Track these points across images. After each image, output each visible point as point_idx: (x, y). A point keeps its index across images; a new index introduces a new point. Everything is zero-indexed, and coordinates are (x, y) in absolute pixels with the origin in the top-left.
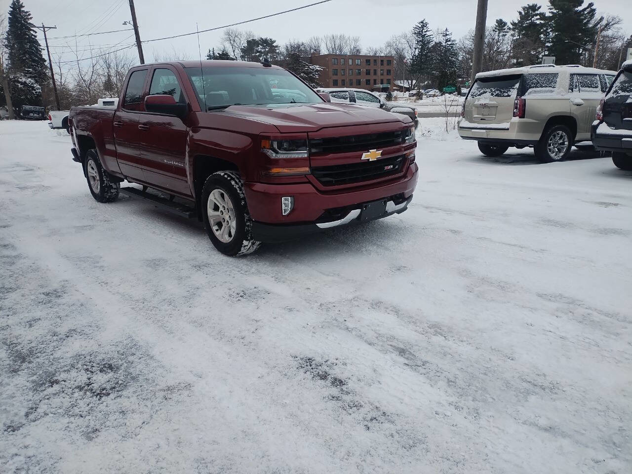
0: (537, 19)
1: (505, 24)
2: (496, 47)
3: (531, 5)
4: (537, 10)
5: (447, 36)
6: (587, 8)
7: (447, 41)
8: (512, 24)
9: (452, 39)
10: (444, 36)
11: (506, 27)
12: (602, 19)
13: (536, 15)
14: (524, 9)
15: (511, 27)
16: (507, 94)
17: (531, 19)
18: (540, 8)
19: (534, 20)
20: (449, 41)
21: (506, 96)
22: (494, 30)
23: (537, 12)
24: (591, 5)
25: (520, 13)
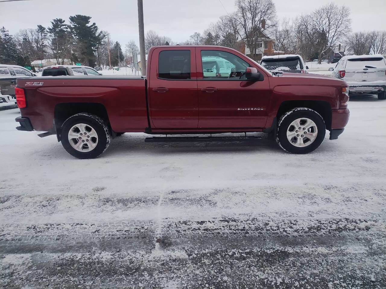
0: (64, 28)
1: (44, 29)
2: (41, 42)
3: (58, 19)
4: (63, 23)
5: (5, 32)
6: (93, 25)
7: (6, 35)
8: (48, 29)
9: (9, 35)
10: (3, 32)
11: (45, 31)
12: (101, 32)
13: (63, 25)
14: (55, 20)
15: (48, 30)
16: (210, 71)
17: (60, 27)
18: (64, 21)
19: (62, 28)
20: (8, 35)
21: (210, 72)
22: (38, 32)
23: (63, 24)
24: (94, 24)
25: (53, 23)
